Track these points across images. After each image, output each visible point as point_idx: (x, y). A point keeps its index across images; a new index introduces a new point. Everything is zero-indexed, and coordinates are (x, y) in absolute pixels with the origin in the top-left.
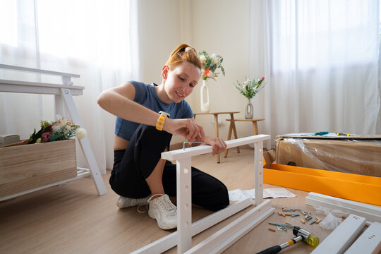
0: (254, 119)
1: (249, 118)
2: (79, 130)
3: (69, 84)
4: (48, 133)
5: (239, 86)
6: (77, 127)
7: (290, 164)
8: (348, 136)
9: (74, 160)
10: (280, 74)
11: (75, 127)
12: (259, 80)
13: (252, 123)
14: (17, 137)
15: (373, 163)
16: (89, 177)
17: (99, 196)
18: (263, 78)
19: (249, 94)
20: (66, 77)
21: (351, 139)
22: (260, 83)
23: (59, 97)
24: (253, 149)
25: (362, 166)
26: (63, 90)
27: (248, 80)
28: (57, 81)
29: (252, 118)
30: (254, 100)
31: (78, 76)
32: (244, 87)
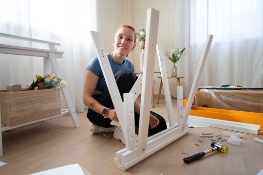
0: (178, 77)
1: (174, 76)
2: (62, 82)
3: (53, 50)
4: (42, 83)
5: (167, 54)
6: (61, 80)
7: (204, 106)
8: (243, 87)
9: (59, 103)
10: (195, 46)
11: (59, 80)
12: (181, 50)
13: (176, 79)
14: (19, 86)
15: (260, 104)
16: (68, 114)
17: (76, 127)
18: (185, 49)
19: (175, 59)
20: (52, 44)
21: (245, 89)
22: (182, 52)
23: (46, 59)
24: (176, 98)
25: (252, 106)
26: (50, 54)
27: (174, 49)
28: (46, 47)
29: (176, 76)
30: (178, 64)
31: (59, 45)
32: (171, 54)
